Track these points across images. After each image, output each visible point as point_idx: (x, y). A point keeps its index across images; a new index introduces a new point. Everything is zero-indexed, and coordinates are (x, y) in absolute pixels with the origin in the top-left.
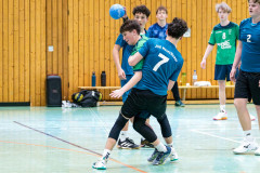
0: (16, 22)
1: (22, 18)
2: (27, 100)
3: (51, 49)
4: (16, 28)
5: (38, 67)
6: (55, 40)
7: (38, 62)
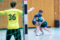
0: (48, 7)
1: (49, 6)
2: (50, 26)
3: (55, 13)
4: (48, 8)
5: (53, 18)
6: (56, 11)
7: (53, 17)
